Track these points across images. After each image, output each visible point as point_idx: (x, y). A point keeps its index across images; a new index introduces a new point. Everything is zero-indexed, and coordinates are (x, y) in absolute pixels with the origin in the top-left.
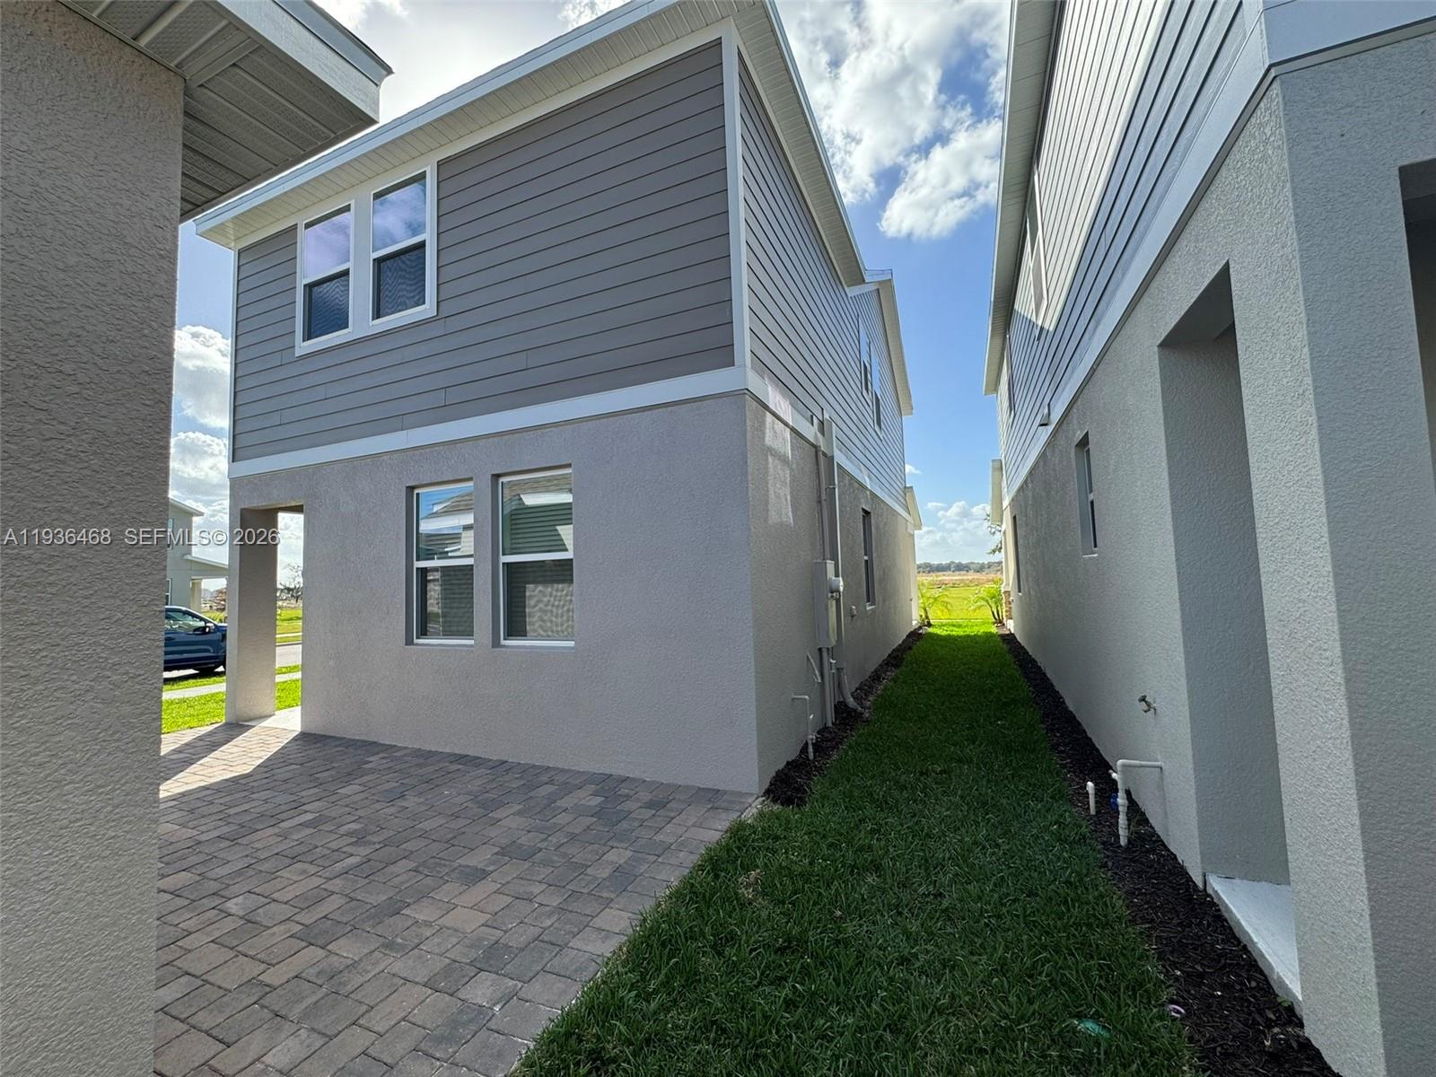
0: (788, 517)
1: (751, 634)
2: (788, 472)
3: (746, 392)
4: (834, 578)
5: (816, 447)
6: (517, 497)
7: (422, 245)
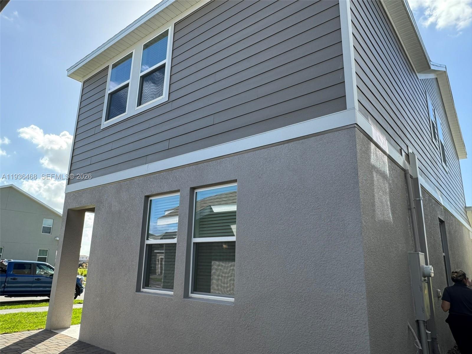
0: (389, 218)
1: (366, 304)
2: (387, 185)
3: (356, 126)
4: (425, 266)
5: (405, 171)
6: (209, 207)
7: (164, 66)
